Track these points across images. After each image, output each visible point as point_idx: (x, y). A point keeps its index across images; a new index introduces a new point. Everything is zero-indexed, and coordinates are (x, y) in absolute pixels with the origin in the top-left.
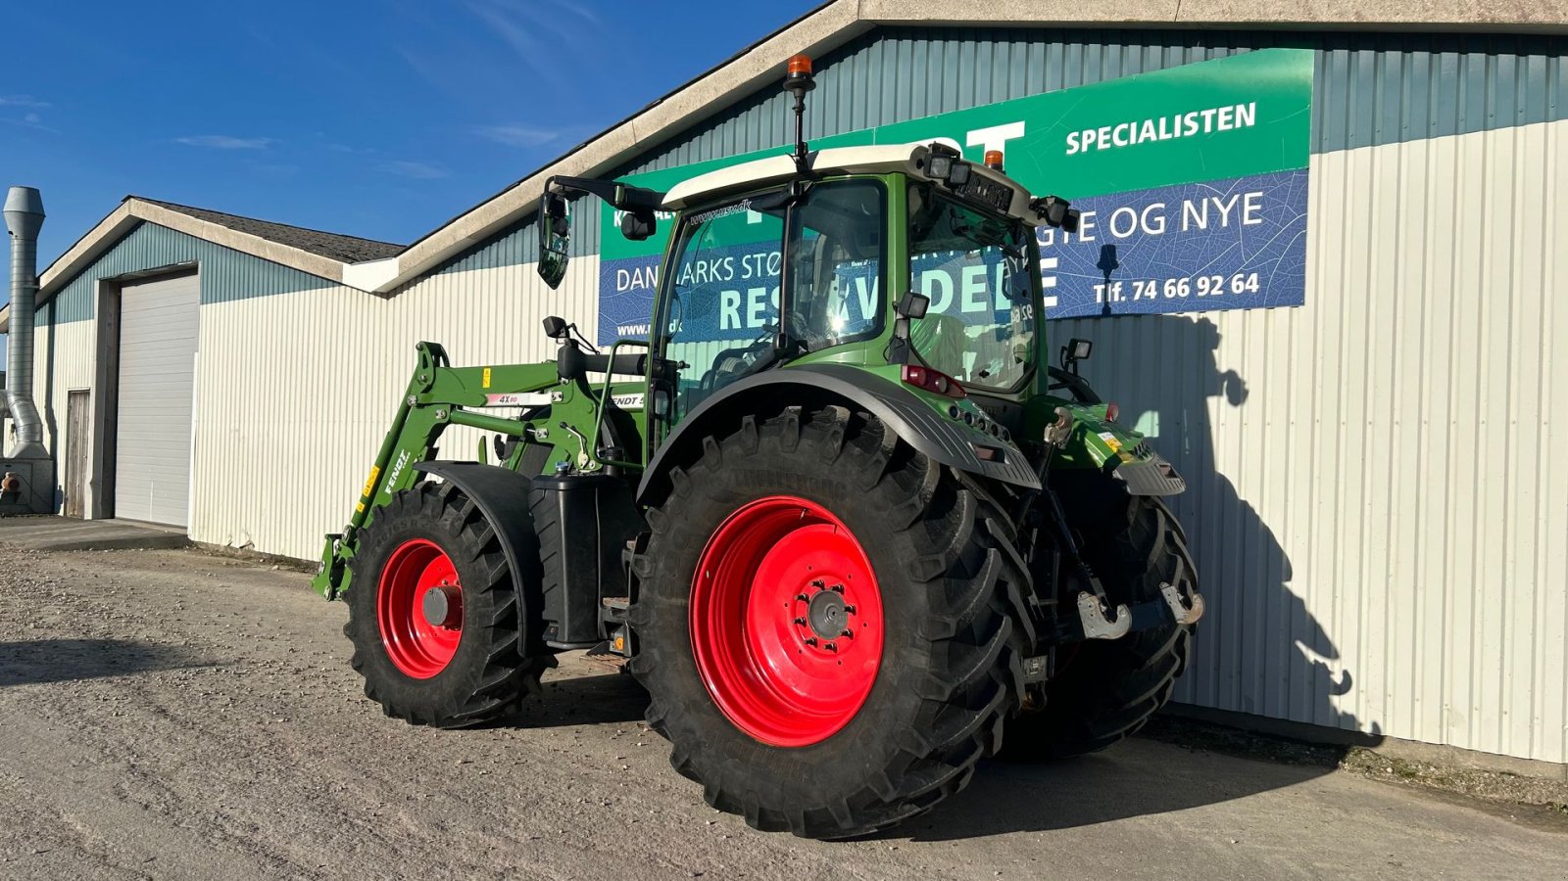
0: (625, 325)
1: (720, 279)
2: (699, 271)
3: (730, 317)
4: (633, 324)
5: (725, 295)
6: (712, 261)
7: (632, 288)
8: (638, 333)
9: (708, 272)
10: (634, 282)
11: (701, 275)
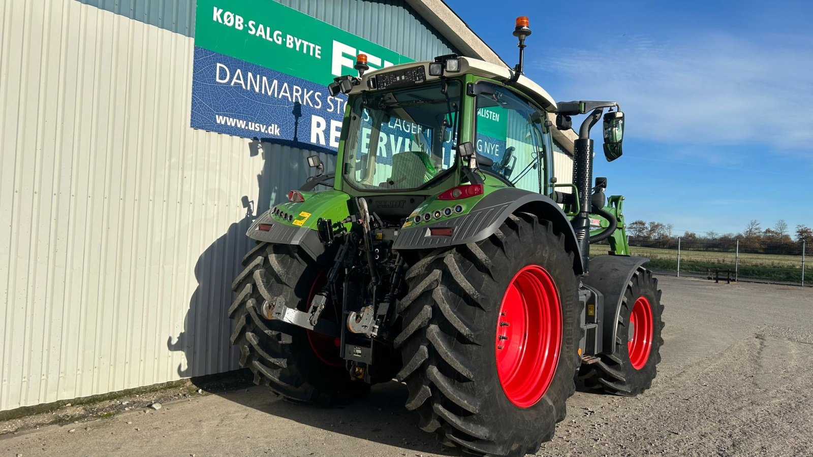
0: (224, 115)
1: (311, 105)
2: (295, 94)
3: (318, 135)
4: (234, 117)
5: (315, 119)
6: (305, 90)
7: (232, 84)
8: (239, 126)
9: (302, 96)
10: (234, 80)
11: (296, 97)
